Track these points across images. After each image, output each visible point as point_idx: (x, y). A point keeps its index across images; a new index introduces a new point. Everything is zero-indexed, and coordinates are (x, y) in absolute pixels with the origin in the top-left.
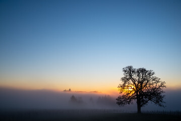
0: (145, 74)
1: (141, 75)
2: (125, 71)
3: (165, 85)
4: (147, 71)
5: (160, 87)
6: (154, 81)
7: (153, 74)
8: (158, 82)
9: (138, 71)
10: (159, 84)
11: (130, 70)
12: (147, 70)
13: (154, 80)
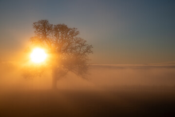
0: (66, 34)
1: (60, 35)
2: (37, 28)
3: (92, 49)
4: (69, 30)
5: (85, 52)
6: (77, 45)
7: (77, 34)
8: (83, 45)
9: (56, 29)
10: (85, 48)
11: (44, 25)
12: (69, 27)
13: (77, 42)
